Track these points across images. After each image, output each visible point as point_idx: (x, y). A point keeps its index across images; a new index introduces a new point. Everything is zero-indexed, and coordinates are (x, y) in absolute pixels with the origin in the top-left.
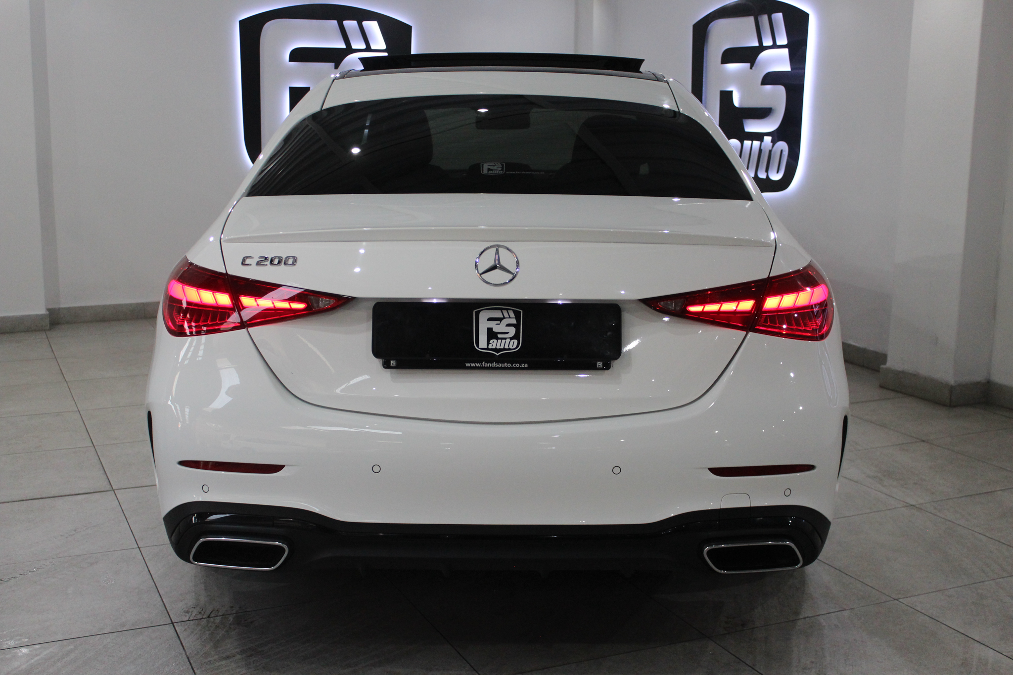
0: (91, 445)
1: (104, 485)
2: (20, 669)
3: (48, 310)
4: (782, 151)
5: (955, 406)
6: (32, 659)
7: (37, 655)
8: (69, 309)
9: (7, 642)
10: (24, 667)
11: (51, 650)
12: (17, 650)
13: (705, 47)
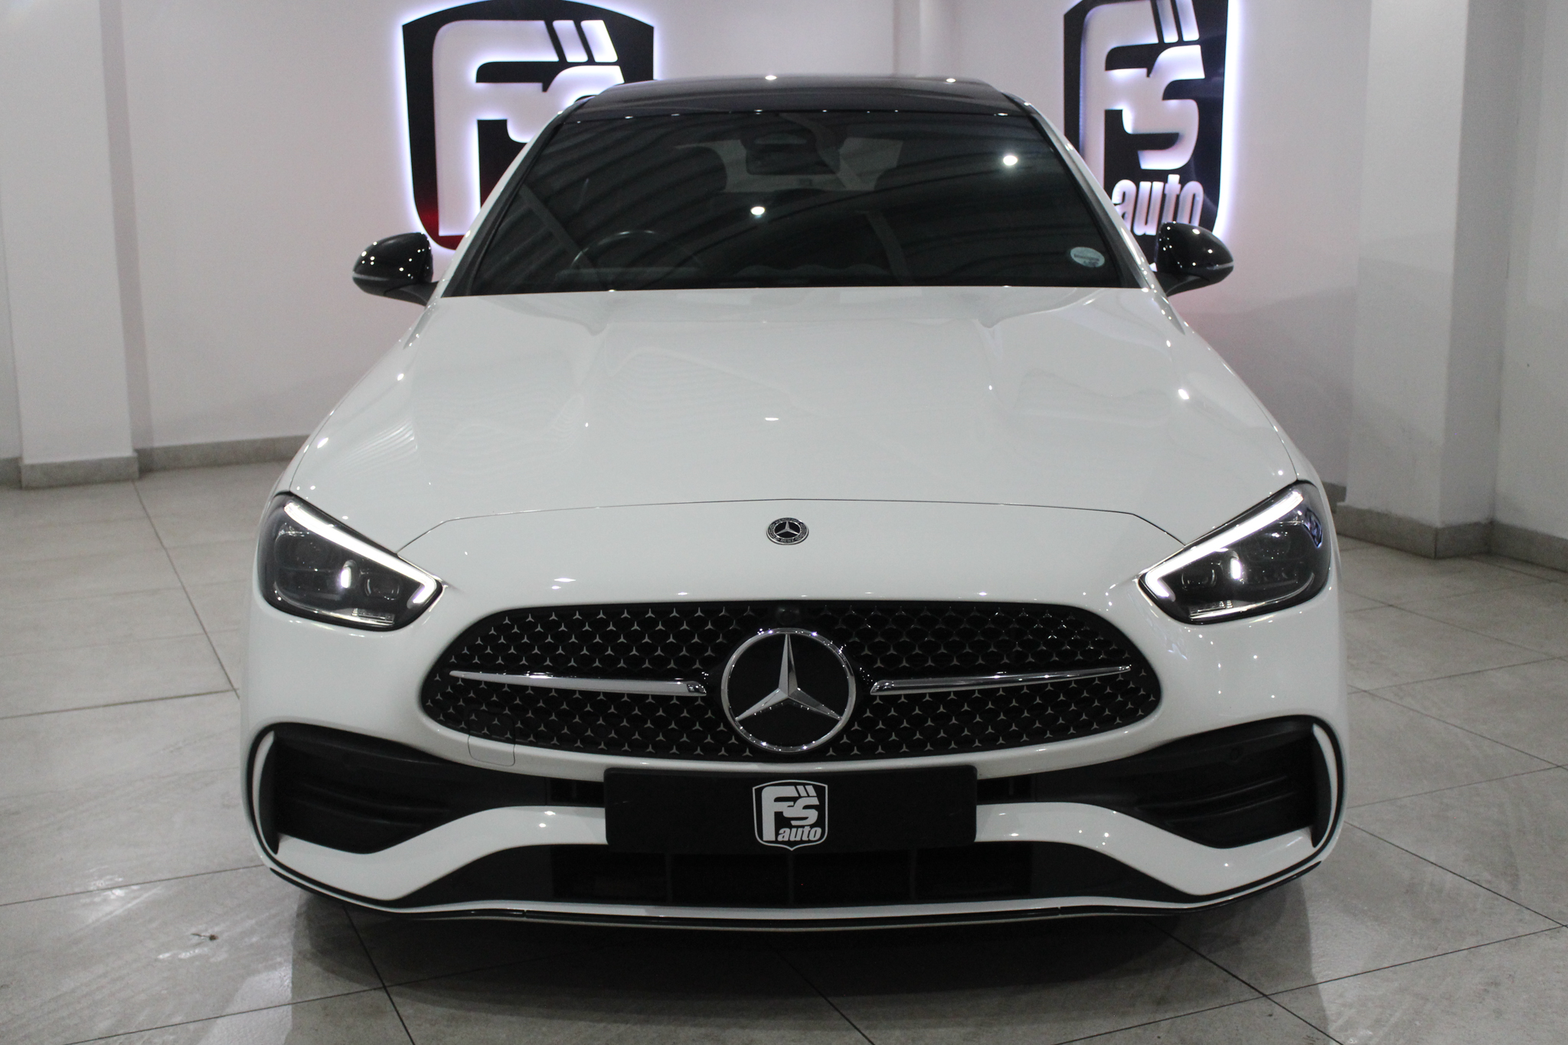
0: (202, 631)
1: (222, 683)
2: (114, 914)
3: (137, 451)
4: (1194, 196)
5: (1444, 558)
6: (129, 902)
7: (135, 898)
8: (167, 450)
9: (94, 882)
10: (118, 912)
11: (154, 891)
12: (108, 893)
13: (1082, 45)
